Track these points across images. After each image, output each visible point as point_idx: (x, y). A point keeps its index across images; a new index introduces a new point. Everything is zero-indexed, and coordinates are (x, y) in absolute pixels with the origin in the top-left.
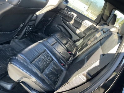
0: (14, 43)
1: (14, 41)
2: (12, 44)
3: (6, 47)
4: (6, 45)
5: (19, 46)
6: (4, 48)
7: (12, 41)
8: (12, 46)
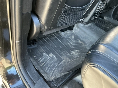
0: (78, 30)
1: (78, 27)
2: (75, 30)
3: (68, 34)
4: (69, 32)
5: (85, 33)
6: (66, 36)
7: (75, 27)
8: (75, 33)
